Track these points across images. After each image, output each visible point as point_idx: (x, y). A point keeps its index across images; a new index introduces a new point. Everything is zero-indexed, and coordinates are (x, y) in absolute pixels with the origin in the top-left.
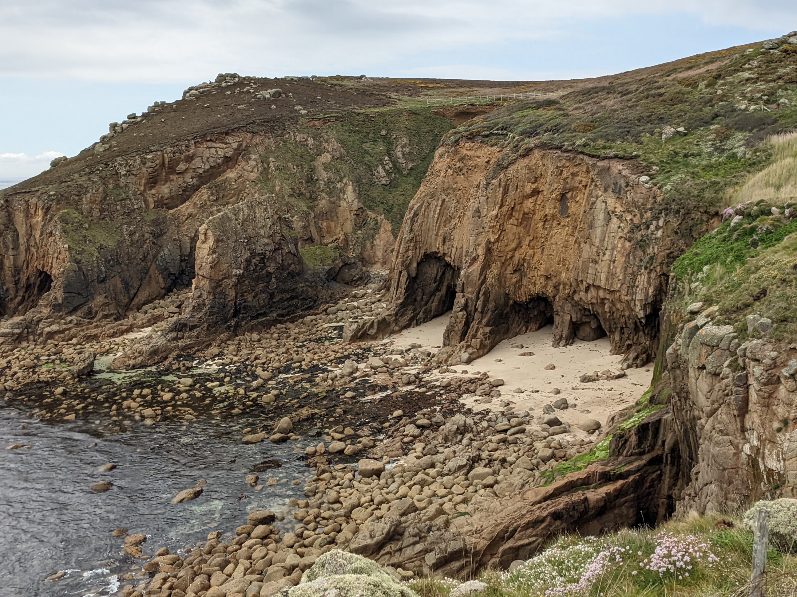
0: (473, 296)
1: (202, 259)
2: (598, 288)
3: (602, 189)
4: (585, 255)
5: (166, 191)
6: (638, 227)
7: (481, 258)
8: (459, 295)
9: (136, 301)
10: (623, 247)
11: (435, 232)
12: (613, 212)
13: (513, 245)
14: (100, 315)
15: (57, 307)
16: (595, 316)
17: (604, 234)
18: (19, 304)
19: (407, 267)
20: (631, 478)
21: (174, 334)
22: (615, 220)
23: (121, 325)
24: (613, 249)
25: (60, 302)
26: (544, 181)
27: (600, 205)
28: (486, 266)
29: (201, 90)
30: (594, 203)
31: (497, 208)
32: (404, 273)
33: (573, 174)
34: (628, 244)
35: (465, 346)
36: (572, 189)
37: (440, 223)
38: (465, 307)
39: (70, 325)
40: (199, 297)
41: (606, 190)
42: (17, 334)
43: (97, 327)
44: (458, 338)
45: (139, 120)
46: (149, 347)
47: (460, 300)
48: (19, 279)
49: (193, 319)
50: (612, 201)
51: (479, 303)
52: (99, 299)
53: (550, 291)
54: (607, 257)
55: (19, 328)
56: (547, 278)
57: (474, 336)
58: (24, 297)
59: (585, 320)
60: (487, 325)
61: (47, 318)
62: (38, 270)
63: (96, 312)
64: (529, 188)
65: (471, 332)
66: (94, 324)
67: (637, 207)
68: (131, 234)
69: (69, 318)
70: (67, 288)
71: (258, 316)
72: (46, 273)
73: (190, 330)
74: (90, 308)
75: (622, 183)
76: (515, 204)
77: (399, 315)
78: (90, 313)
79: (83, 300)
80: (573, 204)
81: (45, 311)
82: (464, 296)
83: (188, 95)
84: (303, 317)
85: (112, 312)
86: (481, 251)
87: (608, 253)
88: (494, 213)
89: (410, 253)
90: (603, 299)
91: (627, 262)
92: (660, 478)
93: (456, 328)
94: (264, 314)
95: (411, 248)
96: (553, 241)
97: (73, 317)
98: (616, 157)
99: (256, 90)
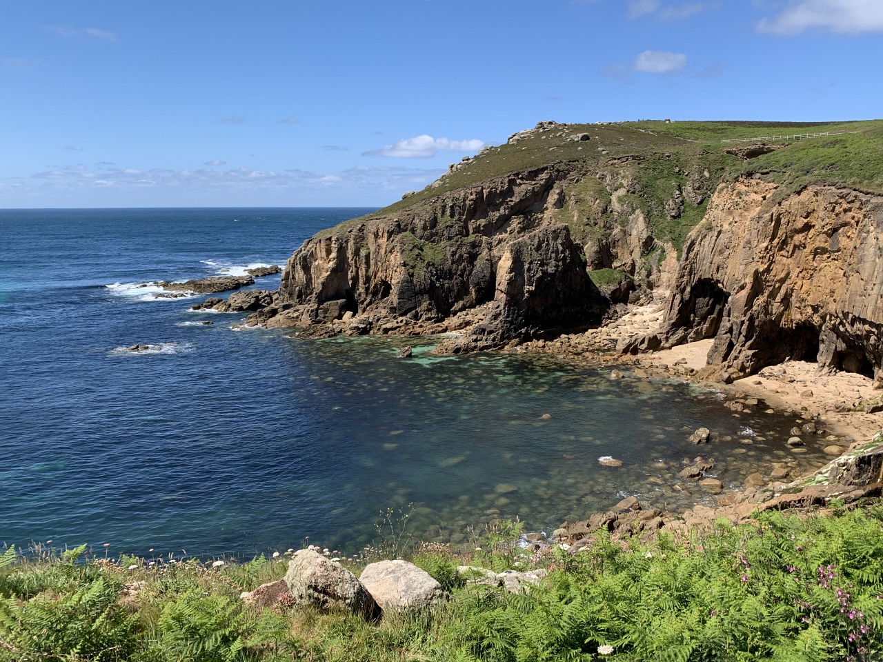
0: (738, 321)
1: (502, 276)
2: (864, 321)
3: (875, 225)
4: (852, 288)
7: (749, 287)
8: (725, 318)
9: (453, 308)
11: (710, 260)
13: (782, 276)
14: (424, 317)
15: (393, 310)
18: (368, 305)
19: (681, 292)
21: (474, 337)
23: (439, 326)
25: (395, 305)
26: (816, 216)
27: (871, 241)
28: (753, 294)
29: (522, 136)
30: (865, 239)
31: (768, 241)
32: (678, 296)
33: (845, 210)
35: (726, 366)
36: (845, 224)
37: (715, 252)
38: (730, 330)
39: (401, 324)
40: (498, 307)
41: (878, 226)
42: (362, 328)
43: (421, 326)
44: (721, 359)
45: (470, 161)
46: (454, 345)
47: (725, 324)
48: (369, 286)
49: (491, 325)
51: (744, 327)
53: (816, 319)
54: (874, 291)
55: (364, 324)
56: (814, 308)
57: (736, 358)
58: (371, 300)
60: (750, 348)
61: (384, 318)
62: (382, 280)
63: (421, 315)
64: (800, 223)
65: (734, 353)
66: (419, 324)
69: (400, 319)
70: (401, 294)
72: (387, 282)
73: (488, 334)
74: (417, 312)
76: (786, 236)
77: (670, 333)
78: (416, 315)
79: (412, 306)
80: (844, 238)
81: (384, 312)
82: (729, 321)
83: (511, 140)
84: (585, 330)
85: (433, 316)
86: (749, 279)
87: (876, 287)
88: (765, 244)
89: (685, 279)
90: (868, 332)
93: (720, 349)
95: (686, 274)
96: (822, 273)
97: (404, 318)
99: (568, 135)
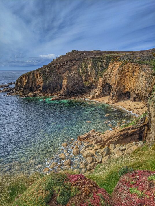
0: (114, 91)
2: (140, 90)
4: (137, 84)
5: (61, 71)
6: (148, 78)
7: (116, 84)
8: (112, 91)
9: (55, 91)
10: (145, 82)
11: (108, 79)
12: (144, 75)
13: (123, 82)
16: (139, 96)
17: (141, 79)
18: (35, 90)
19: (103, 86)
20: (138, 129)
21: (60, 97)
22: (144, 77)
23: (52, 94)
24: (143, 83)
25: (42, 90)
26: (130, 69)
27: (141, 74)
28: (117, 86)
29: (69, 53)
30: (140, 73)
32: (102, 87)
33: (136, 68)
34: (146, 82)
35: (112, 101)
36: (135, 71)
37: (109, 77)
38: (113, 93)
40: (64, 90)
41: (142, 71)
42: (34, 95)
44: (111, 99)
45: (58, 58)
46: (55, 98)
47: (112, 92)
48: (35, 86)
49: (63, 94)
50: (143, 73)
51: (116, 93)
52: (48, 90)
53: (130, 91)
54: (142, 84)
56: (130, 88)
57: (114, 99)
59: (137, 97)
60: (117, 97)
61: (39, 93)
64: (127, 70)
65: (114, 98)
66: (47, 94)
67: (148, 74)
68: (54, 79)
69: (43, 93)
70: (43, 88)
71: (75, 94)
72: (40, 85)
73: (62, 96)
75: (146, 69)
76: (124, 73)
77: (101, 95)
78: (47, 92)
79: (46, 90)
80: (136, 73)
83: (66, 54)
84: (83, 94)
85: (50, 92)
86: (116, 83)
87: (142, 83)
88: (120, 75)
89: (103, 83)
90: (141, 93)
91: (146, 85)
92: (144, 129)
94: (76, 94)
96: (131, 81)
98: (145, 64)
99: (78, 53)
